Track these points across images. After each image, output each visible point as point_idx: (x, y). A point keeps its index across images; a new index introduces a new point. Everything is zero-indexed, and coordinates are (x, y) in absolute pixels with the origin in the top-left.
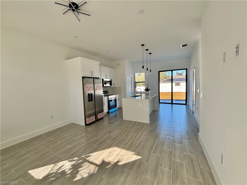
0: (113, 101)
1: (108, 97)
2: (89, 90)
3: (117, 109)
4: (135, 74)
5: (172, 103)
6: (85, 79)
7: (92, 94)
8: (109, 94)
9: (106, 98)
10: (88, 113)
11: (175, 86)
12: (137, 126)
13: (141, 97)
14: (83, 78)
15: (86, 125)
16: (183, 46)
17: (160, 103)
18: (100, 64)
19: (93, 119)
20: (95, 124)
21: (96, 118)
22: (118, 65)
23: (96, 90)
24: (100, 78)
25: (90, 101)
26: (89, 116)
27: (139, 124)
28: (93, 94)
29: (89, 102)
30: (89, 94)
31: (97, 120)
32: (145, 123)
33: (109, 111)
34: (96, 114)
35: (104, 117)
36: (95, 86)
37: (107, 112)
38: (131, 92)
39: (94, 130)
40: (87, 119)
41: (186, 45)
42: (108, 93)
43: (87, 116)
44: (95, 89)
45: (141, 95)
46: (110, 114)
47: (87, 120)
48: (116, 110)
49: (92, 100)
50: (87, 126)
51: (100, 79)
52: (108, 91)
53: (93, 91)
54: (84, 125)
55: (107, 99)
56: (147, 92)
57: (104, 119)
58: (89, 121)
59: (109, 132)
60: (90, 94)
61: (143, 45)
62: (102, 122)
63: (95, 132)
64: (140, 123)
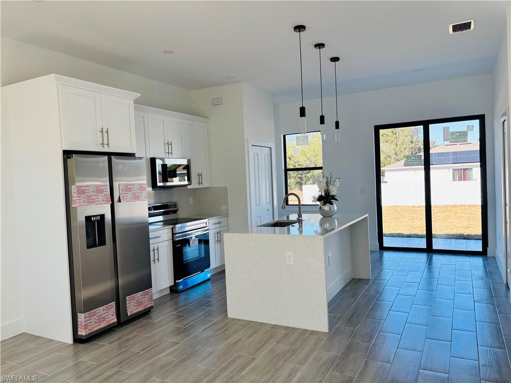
0: (194, 244)
1: (172, 229)
2: (91, 201)
3: (209, 275)
4: (284, 136)
5: (429, 250)
6: (73, 161)
7: (102, 216)
8: (181, 214)
9: (166, 231)
10: (84, 294)
11: (454, 180)
12: (278, 342)
13: (301, 227)
14: (67, 154)
15: (78, 340)
16: (456, 28)
17: (383, 248)
18: (136, 102)
19: (107, 315)
20: (115, 336)
21: (120, 310)
22: (217, 103)
23: (120, 201)
24: (136, 156)
25: (94, 245)
26: (91, 305)
27: (286, 335)
28: (108, 217)
29: (88, 247)
30: (88, 219)
31: (123, 321)
32: (313, 333)
33: (176, 285)
34: (118, 298)
35: (152, 307)
36: (116, 184)
37: (171, 287)
38: (269, 206)
39: (106, 362)
40: (81, 317)
41: (467, 26)
42: (175, 212)
43: (80, 305)
44: (116, 199)
45: (300, 221)
46: (182, 297)
47: (83, 320)
48: (209, 280)
49: (102, 242)
50: (82, 346)
51: (136, 158)
52: (175, 205)
53: (109, 206)
54: (70, 340)
55: (170, 235)
56: (327, 208)
57: (153, 314)
58: (89, 323)
59: (162, 367)
60: (93, 219)
61: (300, 28)
62: (142, 326)
63: (105, 371)
64: (290, 330)
